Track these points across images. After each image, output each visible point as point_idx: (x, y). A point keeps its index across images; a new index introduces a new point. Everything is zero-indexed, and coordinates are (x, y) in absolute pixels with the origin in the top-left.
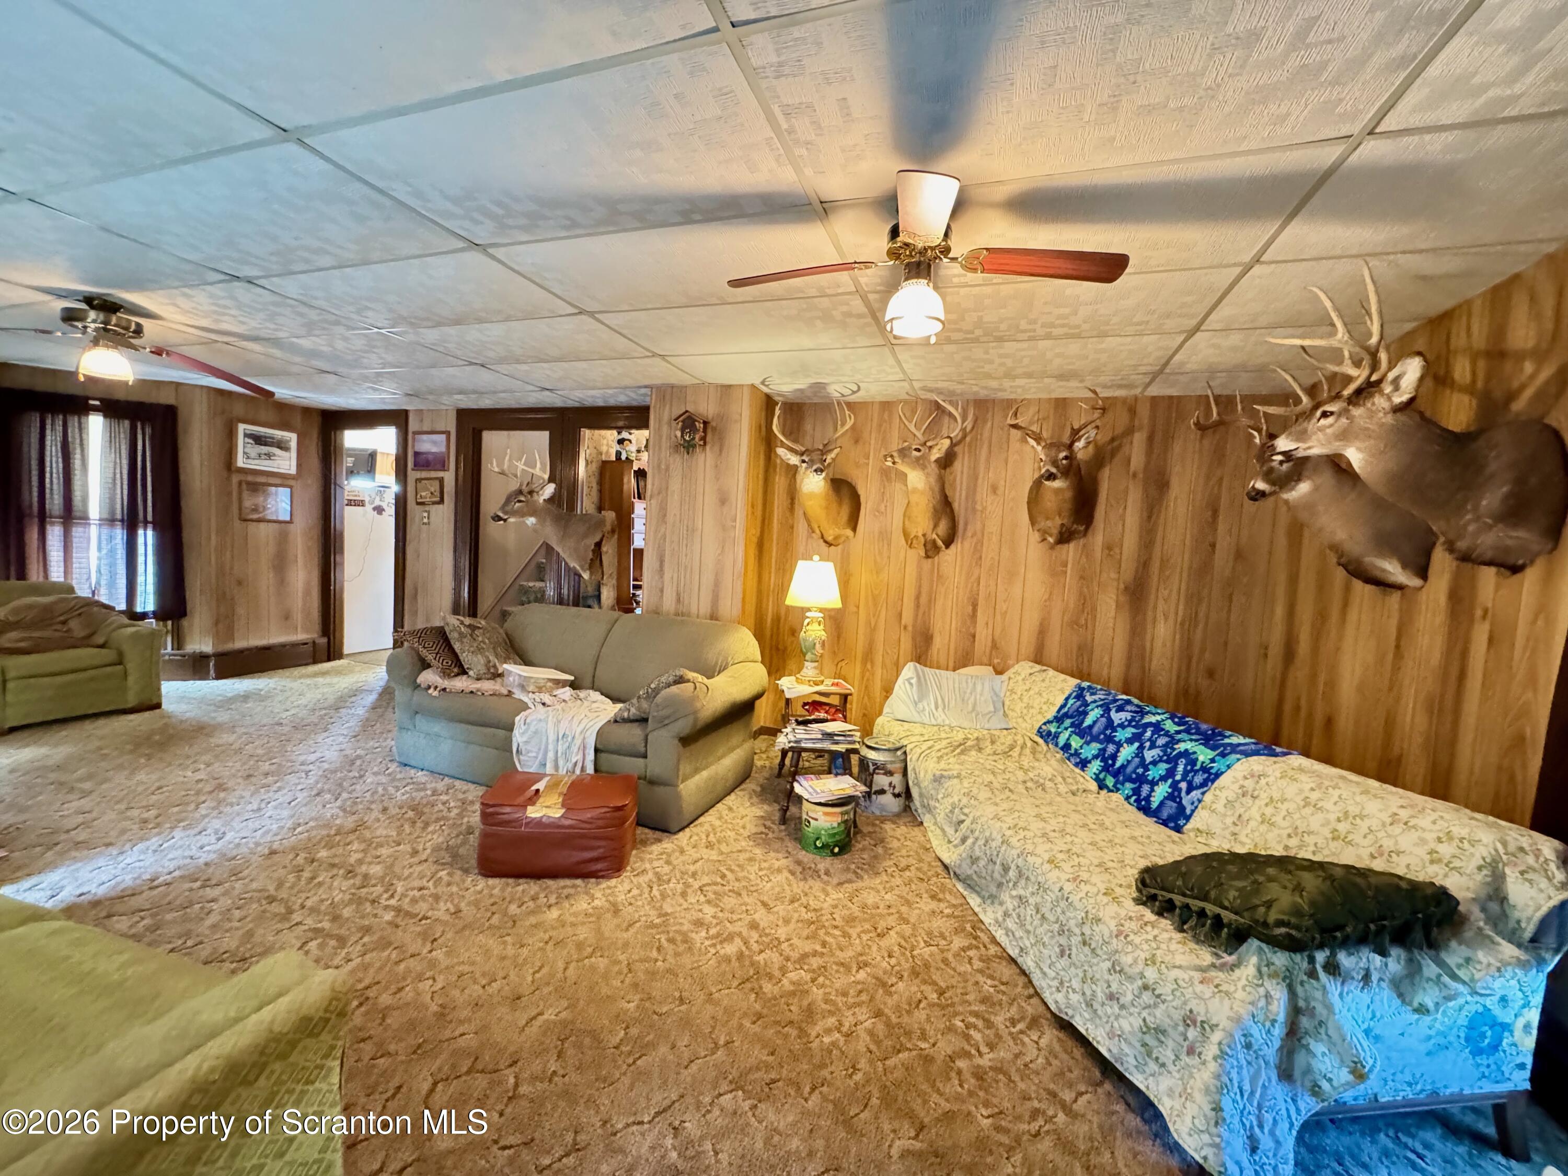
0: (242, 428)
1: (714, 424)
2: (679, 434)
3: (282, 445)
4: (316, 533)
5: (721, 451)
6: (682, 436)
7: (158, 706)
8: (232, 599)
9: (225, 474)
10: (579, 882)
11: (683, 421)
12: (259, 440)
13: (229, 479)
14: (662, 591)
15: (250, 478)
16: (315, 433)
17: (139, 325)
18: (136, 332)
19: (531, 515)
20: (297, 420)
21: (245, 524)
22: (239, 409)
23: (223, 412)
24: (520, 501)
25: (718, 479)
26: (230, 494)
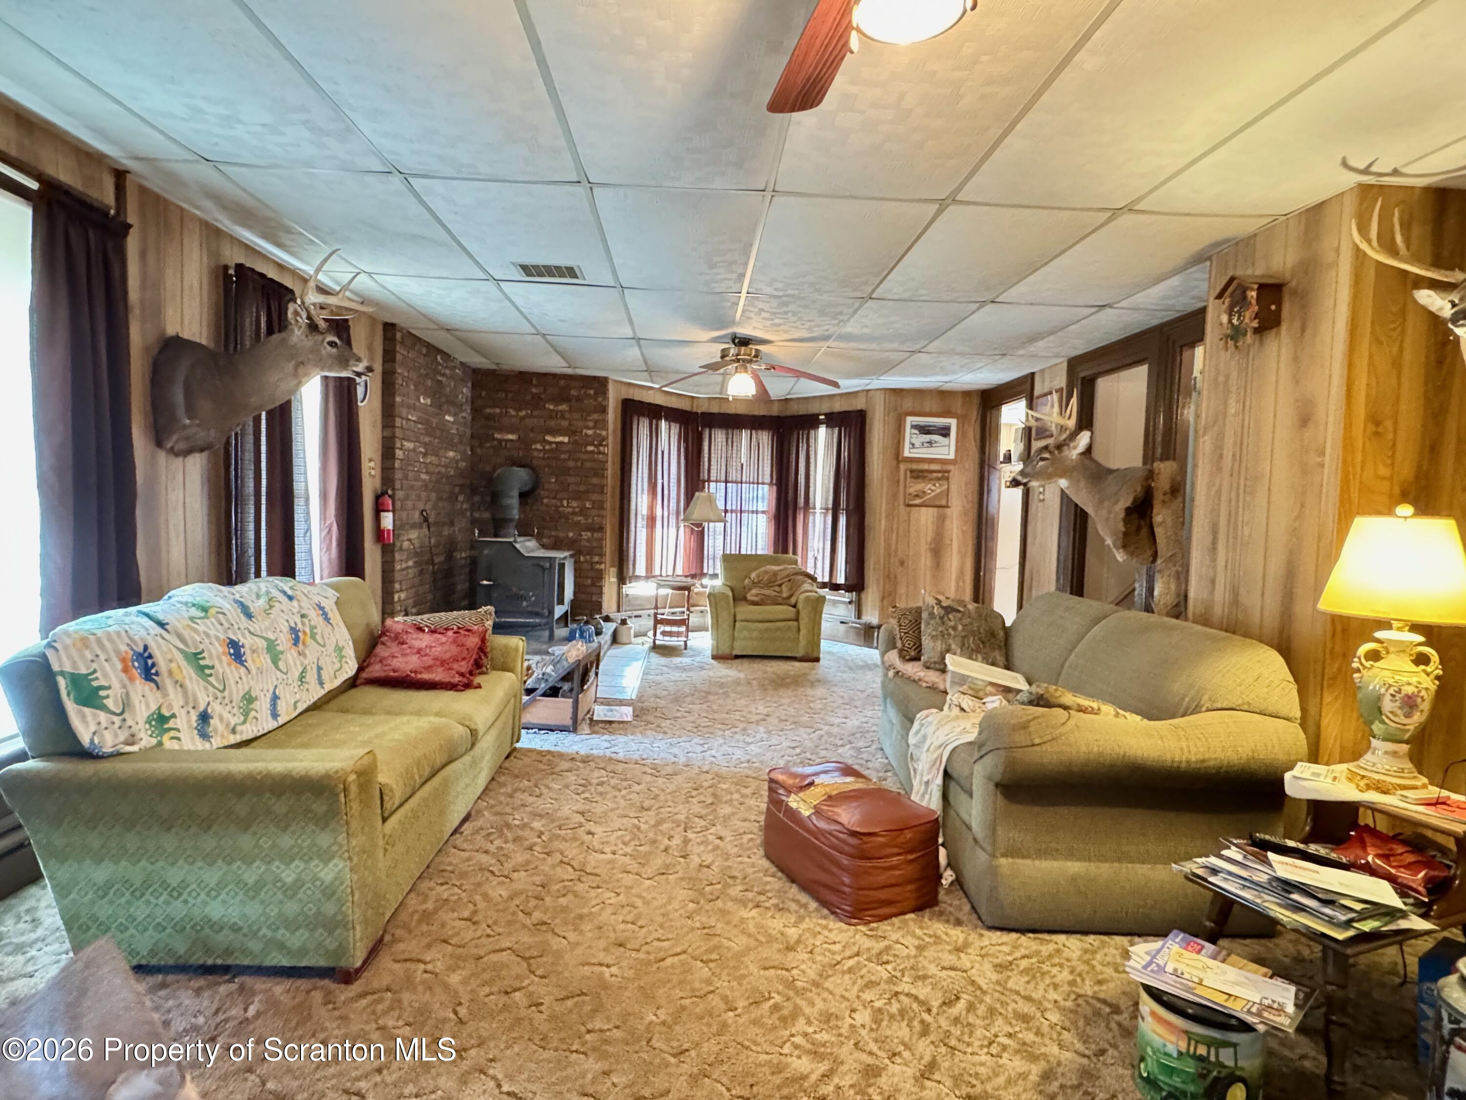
0: (910, 420)
1: (1293, 284)
2: (1225, 318)
3: (944, 432)
4: (973, 515)
5: (1303, 330)
6: (1230, 321)
7: (817, 660)
8: (896, 577)
9: (894, 463)
10: (813, 905)
11: (1231, 295)
12: (925, 430)
13: (898, 468)
14: (1213, 581)
15: (915, 466)
16: (974, 415)
17: (757, 350)
18: (756, 356)
19: (1061, 477)
20: (958, 405)
21: (908, 509)
22: (908, 404)
23: (895, 410)
24: (1043, 459)
25: (1297, 383)
26: (898, 481)
